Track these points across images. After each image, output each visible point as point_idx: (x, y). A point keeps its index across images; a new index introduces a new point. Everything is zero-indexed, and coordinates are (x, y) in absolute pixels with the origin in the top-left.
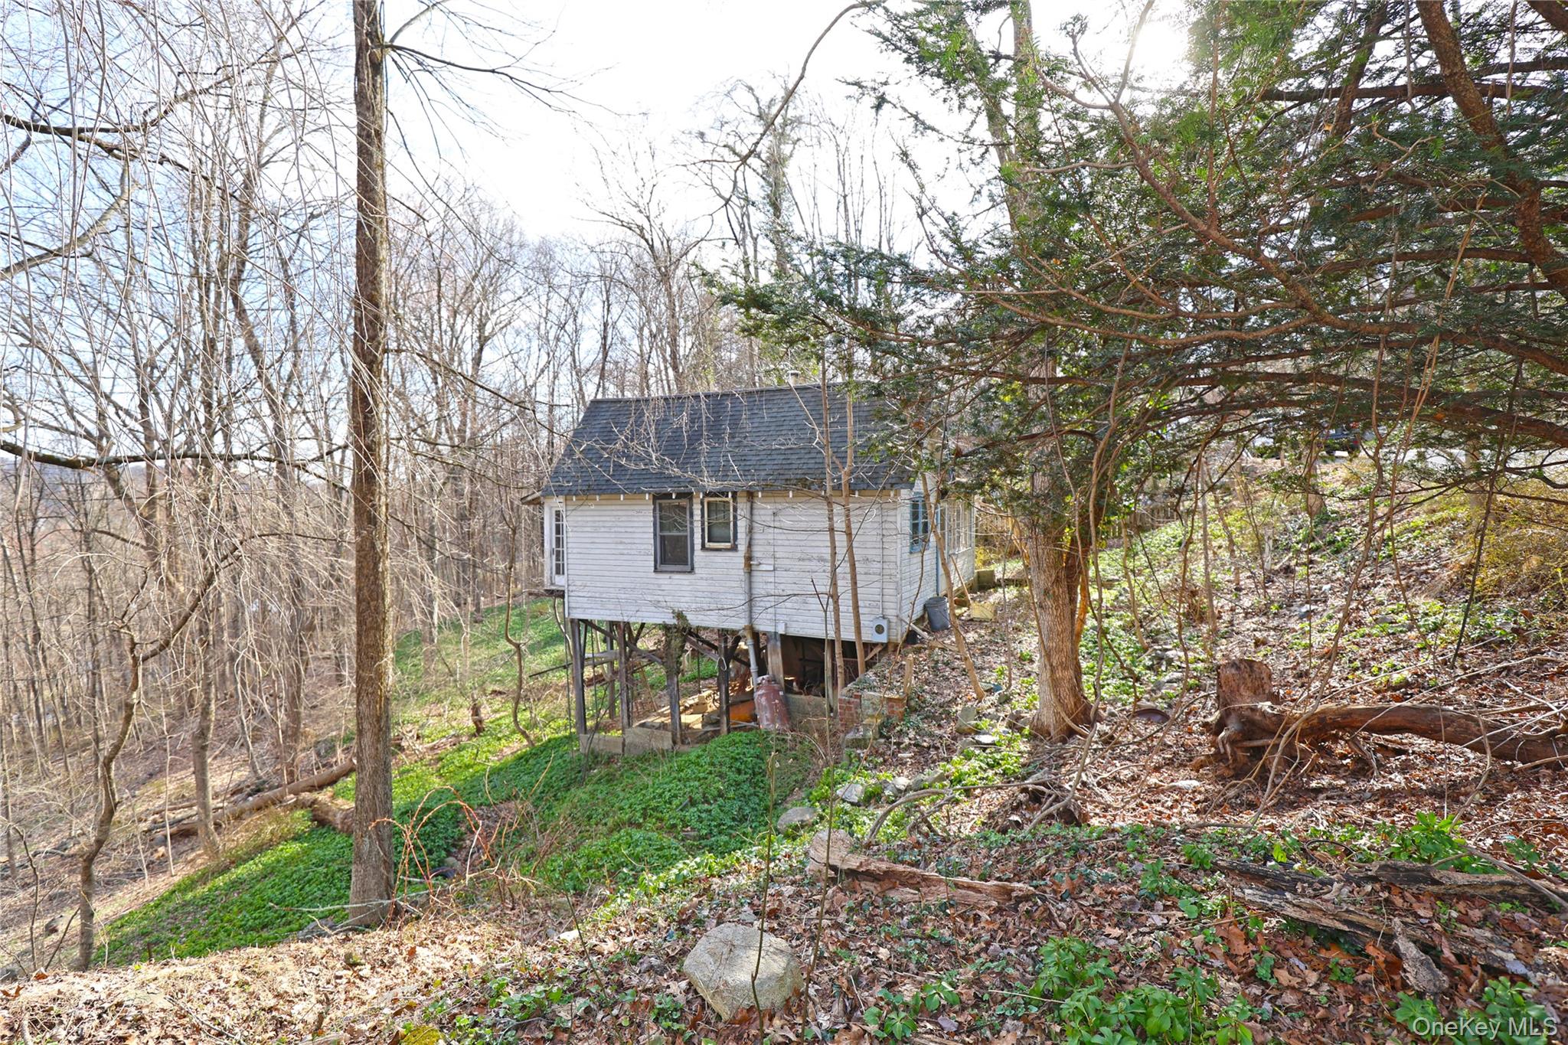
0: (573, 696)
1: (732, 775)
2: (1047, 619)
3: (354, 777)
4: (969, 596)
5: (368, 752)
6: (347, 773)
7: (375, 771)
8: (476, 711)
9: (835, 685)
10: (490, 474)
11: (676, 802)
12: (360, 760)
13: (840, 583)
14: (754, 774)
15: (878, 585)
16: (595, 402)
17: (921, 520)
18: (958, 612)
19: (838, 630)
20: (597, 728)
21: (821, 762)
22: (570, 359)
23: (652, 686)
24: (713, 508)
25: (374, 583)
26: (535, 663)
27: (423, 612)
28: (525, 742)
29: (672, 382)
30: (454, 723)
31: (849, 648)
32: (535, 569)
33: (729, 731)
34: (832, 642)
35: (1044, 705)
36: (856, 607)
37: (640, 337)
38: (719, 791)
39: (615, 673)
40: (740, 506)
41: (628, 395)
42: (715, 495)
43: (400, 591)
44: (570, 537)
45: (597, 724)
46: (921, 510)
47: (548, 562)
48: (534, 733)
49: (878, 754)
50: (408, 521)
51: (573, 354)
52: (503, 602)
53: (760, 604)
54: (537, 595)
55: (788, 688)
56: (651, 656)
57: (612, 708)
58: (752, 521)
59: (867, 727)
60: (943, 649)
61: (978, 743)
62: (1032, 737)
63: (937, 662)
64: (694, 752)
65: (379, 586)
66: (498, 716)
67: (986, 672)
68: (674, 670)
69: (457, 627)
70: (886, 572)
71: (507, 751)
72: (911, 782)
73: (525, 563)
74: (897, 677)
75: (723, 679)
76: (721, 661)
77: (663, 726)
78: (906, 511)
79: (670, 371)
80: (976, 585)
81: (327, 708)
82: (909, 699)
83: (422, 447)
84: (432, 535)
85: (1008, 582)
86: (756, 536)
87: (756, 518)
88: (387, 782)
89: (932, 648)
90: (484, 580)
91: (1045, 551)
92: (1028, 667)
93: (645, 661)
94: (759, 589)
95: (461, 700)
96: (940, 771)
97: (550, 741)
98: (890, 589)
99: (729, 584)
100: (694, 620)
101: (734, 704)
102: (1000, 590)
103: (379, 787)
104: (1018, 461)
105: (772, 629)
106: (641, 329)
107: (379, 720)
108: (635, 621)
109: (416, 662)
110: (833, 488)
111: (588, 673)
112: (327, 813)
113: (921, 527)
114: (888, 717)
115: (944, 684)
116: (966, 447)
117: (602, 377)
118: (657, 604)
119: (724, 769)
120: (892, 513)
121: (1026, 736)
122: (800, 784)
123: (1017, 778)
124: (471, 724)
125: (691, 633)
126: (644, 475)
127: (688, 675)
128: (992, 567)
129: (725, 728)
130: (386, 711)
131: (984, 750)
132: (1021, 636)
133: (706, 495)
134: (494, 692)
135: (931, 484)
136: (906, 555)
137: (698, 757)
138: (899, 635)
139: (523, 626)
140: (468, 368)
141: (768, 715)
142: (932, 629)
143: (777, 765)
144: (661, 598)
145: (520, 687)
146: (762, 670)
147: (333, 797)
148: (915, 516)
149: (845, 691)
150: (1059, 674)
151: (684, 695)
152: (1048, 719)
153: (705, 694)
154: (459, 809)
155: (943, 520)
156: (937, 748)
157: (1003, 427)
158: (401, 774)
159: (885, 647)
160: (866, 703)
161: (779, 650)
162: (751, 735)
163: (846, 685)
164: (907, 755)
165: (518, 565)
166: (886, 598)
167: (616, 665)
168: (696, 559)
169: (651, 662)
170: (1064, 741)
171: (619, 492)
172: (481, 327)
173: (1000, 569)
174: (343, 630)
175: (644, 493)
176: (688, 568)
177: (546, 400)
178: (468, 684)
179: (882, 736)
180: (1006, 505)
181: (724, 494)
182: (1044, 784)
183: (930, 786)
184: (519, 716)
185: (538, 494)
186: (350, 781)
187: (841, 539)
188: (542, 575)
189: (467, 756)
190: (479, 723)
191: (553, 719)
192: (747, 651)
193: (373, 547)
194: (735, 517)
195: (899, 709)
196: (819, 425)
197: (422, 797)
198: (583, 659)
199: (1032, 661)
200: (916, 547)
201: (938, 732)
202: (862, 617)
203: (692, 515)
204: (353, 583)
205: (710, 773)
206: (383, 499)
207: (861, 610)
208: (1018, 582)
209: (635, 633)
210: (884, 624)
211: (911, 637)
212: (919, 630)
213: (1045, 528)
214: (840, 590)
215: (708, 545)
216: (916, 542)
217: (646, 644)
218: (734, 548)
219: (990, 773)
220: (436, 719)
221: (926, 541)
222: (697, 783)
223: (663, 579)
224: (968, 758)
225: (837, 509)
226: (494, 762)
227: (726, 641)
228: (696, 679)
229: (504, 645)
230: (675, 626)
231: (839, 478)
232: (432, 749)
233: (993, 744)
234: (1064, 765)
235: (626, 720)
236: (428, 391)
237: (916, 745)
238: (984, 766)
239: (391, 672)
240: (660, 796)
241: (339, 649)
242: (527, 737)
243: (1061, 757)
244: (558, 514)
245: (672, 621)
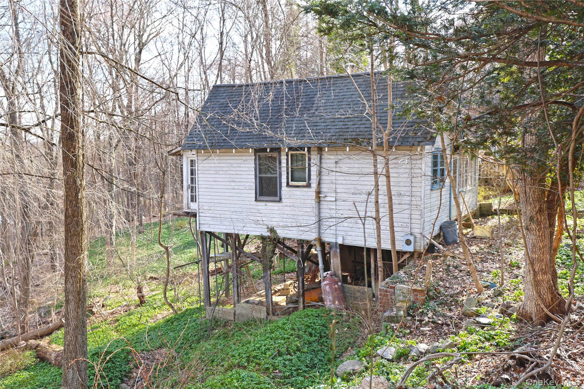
0: (202, 281)
1: (306, 337)
2: (531, 238)
3: (63, 330)
4: (473, 221)
5: (72, 315)
6: (58, 328)
7: (77, 327)
8: (140, 290)
9: (377, 279)
10: (148, 136)
11: (269, 353)
12: (67, 319)
13: (381, 210)
14: (321, 337)
15: (408, 212)
16: (215, 87)
17: (439, 167)
18: (465, 231)
19: (379, 242)
20: (217, 303)
21: (366, 331)
22: (199, 58)
23: (253, 277)
24: (295, 158)
25: (76, 206)
26: (177, 259)
27: (106, 224)
28: (171, 311)
29: (267, 73)
30: (126, 298)
31: (387, 254)
32: (177, 197)
33: (304, 308)
34: (375, 250)
35: (528, 298)
36: (392, 227)
37: (245, 41)
38: (298, 347)
39: (229, 267)
40: (313, 157)
41: (237, 82)
42: (296, 149)
43: (91, 211)
44: (200, 177)
45: (218, 300)
46: (439, 160)
47: (186, 194)
48: (176, 306)
49: (406, 327)
50: (96, 166)
51: (200, 53)
52: (156, 220)
53: (325, 223)
54: (179, 215)
55: (344, 280)
56: (253, 257)
57: (227, 290)
58: (321, 167)
59: (399, 309)
60: (453, 257)
61: (478, 323)
62: (518, 321)
63: (449, 266)
64: (281, 320)
65: (79, 207)
66: (154, 293)
67: (485, 274)
68: (268, 267)
69: (128, 235)
70: (413, 203)
71: (160, 316)
72: (429, 347)
73: (171, 195)
74: (420, 275)
75: (301, 272)
76: (299, 261)
77: (260, 303)
78: (428, 160)
79: (265, 65)
80: (478, 213)
81: (46, 286)
82: (429, 291)
83: (104, 117)
84: (112, 175)
85: (503, 212)
86: (324, 178)
87: (324, 165)
88: (84, 334)
89: (445, 256)
90: (145, 205)
91: (532, 191)
92: (516, 272)
93: (249, 260)
94: (325, 213)
95: (130, 282)
96: (450, 341)
97: (187, 310)
98: (416, 215)
99: (305, 210)
100: (281, 233)
101: (308, 290)
102: (496, 217)
103: (79, 337)
104: (514, 124)
105: (333, 241)
106: (246, 36)
107: (79, 293)
108: (242, 233)
109: (101, 257)
110: (378, 145)
111: (212, 267)
112: (46, 353)
113: (439, 172)
114: (414, 303)
115: (453, 281)
116: (474, 115)
117: (220, 69)
118: (257, 222)
119: (301, 333)
120: (418, 162)
121: (514, 320)
122: (352, 345)
123: (507, 349)
124: (137, 298)
125: (279, 242)
126: (249, 136)
127: (277, 270)
128: (490, 201)
129: (301, 306)
130: (83, 289)
131: (483, 328)
132: (512, 249)
133: (290, 149)
134: (151, 278)
135: (447, 141)
136: (428, 192)
137: (284, 324)
138: (422, 246)
139: (170, 236)
140: (132, 65)
141: (331, 298)
142: (446, 243)
143: (337, 332)
144: (259, 219)
145: (168, 275)
146: (327, 268)
147: (49, 343)
148: (435, 164)
149: (383, 283)
150: (540, 277)
151: (275, 283)
152: (531, 308)
153: (288, 283)
154: (129, 353)
155: (455, 167)
156: (448, 325)
157: (502, 100)
158: (92, 329)
159: (412, 255)
160: (398, 292)
161: (339, 255)
162: (319, 311)
163: (384, 280)
164: (427, 329)
165: (166, 196)
166: (413, 221)
167: (230, 262)
168: (283, 193)
169: (253, 260)
170: (543, 325)
171: (232, 147)
172: (140, 36)
173: (496, 202)
174: (55, 236)
175: (248, 148)
176: (278, 199)
177: (184, 86)
178: (135, 273)
179: (409, 315)
180: (502, 157)
181: (302, 149)
182: (527, 354)
183: (443, 351)
184: (167, 294)
185: (179, 148)
186: (60, 333)
187: (382, 180)
188: (182, 202)
189: (134, 320)
190: (142, 298)
191: (189, 297)
192: (316, 256)
193: (75, 182)
194: (309, 165)
195: (421, 297)
196: (368, 101)
197: (105, 344)
198: (208, 258)
199: (519, 268)
200: (435, 186)
201: (449, 314)
202: (396, 234)
203: (280, 163)
204: (62, 206)
205: (292, 335)
206: (81, 151)
207: (395, 229)
208: (509, 212)
209: (242, 241)
210: (412, 238)
211: (431, 248)
212: (436, 243)
213: (531, 173)
214: (381, 215)
215: (291, 183)
216: (436, 182)
217: (250, 248)
218: (309, 186)
219: (487, 344)
220: (115, 295)
221: (443, 181)
222: (283, 341)
223: (261, 206)
224: (471, 333)
225: (379, 159)
226: (151, 323)
227: (302, 247)
228: (282, 273)
229: (158, 248)
230: (269, 237)
231: (381, 138)
232: (112, 313)
233: (489, 324)
234: (543, 341)
235: (236, 298)
236: (107, 80)
237: (433, 322)
238: (483, 339)
239: (86, 263)
240: (259, 348)
241: (52, 248)
242: (172, 307)
243: (540, 336)
244: (192, 161)
245: (267, 234)
